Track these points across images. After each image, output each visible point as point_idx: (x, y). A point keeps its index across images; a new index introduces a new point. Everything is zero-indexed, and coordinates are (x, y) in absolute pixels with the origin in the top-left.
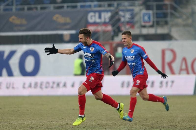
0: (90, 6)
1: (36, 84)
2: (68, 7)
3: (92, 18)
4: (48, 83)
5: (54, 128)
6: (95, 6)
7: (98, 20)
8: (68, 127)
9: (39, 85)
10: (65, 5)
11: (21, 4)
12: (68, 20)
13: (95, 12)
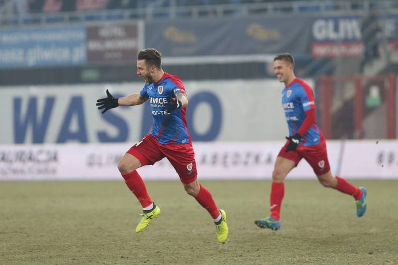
0: (317, 8)
1: (215, 157)
2: (275, 9)
3: (322, 30)
4: (237, 155)
5: (249, 242)
6: (327, 8)
7: (332, 35)
8: (275, 239)
9: (220, 159)
10: (270, 6)
11: (187, 4)
12: (275, 35)
13: (326, 19)
